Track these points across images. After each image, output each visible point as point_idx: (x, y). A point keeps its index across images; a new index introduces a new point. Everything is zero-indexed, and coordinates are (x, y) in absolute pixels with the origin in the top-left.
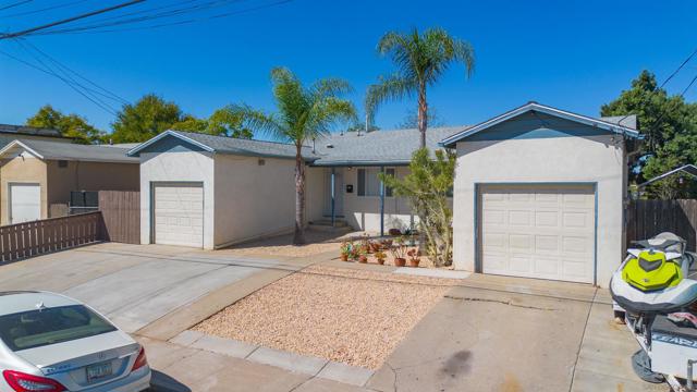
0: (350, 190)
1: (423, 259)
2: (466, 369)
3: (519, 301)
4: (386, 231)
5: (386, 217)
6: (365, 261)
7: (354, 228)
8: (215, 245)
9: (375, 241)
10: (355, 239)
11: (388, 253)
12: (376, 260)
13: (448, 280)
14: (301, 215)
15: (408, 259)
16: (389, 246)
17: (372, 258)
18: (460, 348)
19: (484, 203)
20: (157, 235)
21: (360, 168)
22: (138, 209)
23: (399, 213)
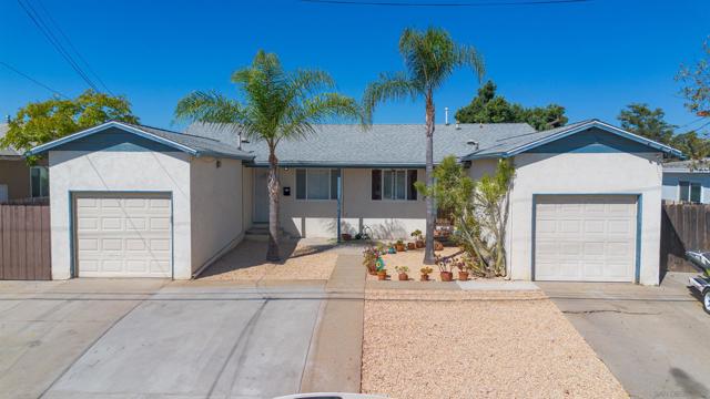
0: (287, 193)
8: (193, 273)
12: (419, 276)
19: (538, 213)
20: (82, 265)
21: (301, 170)
22: (45, 230)
23: (346, 217)
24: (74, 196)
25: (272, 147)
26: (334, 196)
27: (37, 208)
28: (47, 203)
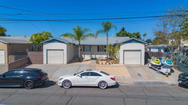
0: (81, 50)
8: (67, 63)
18: (138, 73)
20: (48, 61)
21: (84, 46)
22: (42, 56)
23: (92, 55)
24: (47, 50)
25: (79, 42)
26: (90, 51)
27: (41, 52)
28: (43, 51)
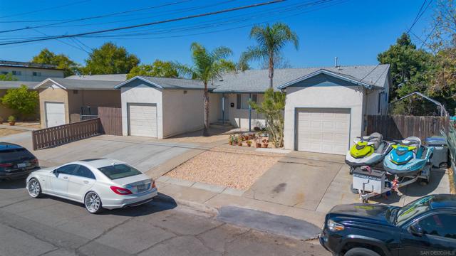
0: (232, 106)
1: (270, 144)
2: (283, 190)
3: (311, 163)
4: (252, 128)
5: (252, 120)
6: (241, 145)
7: (235, 127)
8: (164, 136)
9: (246, 134)
10: (235, 133)
11: (252, 141)
12: (246, 144)
13: (280, 154)
14: (207, 121)
15: (262, 144)
16: (253, 137)
17: (244, 143)
18: (282, 182)
19: (299, 117)
23: (259, 118)
25: (206, 84)
27: (118, 109)
28: (121, 107)
